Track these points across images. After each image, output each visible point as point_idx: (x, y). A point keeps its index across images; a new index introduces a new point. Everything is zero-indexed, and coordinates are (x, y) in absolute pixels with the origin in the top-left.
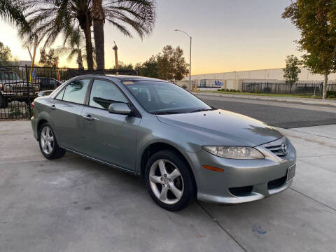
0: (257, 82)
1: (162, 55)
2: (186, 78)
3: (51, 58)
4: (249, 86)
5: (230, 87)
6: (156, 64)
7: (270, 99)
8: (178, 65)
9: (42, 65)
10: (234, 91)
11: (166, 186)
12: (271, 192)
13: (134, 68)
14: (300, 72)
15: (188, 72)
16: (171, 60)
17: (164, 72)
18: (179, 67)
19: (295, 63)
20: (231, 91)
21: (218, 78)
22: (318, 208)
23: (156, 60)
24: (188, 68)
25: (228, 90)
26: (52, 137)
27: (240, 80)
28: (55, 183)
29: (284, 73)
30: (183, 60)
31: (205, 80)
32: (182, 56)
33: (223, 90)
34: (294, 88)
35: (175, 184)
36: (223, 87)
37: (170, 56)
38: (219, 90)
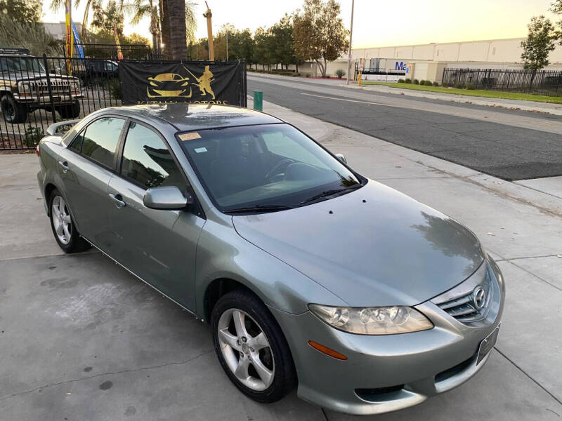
0: (471, 67)
1: (302, 13)
2: (344, 56)
3: (110, 18)
4: (455, 75)
5: (421, 76)
6: (290, 31)
7: (490, 104)
8: (330, 32)
9: (95, 30)
10: (429, 84)
11: (245, 356)
12: (442, 386)
13: (252, 37)
14: (552, 48)
15: (347, 46)
16: (319, 22)
17: (306, 45)
18: (331, 37)
19: (546, 30)
20: (423, 83)
21: (401, 57)
22: (536, 402)
23: (291, 22)
24: (347, 38)
25: (416, 82)
26: (69, 216)
27: (440, 64)
28: (65, 315)
29: (522, 51)
30: (339, 23)
31: (378, 61)
32: (338, 17)
33: (408, 81)
34: (537, 79)
35: (261, 358)
36: (408, 76)
37: (317, 16)
38: (401, 81)
